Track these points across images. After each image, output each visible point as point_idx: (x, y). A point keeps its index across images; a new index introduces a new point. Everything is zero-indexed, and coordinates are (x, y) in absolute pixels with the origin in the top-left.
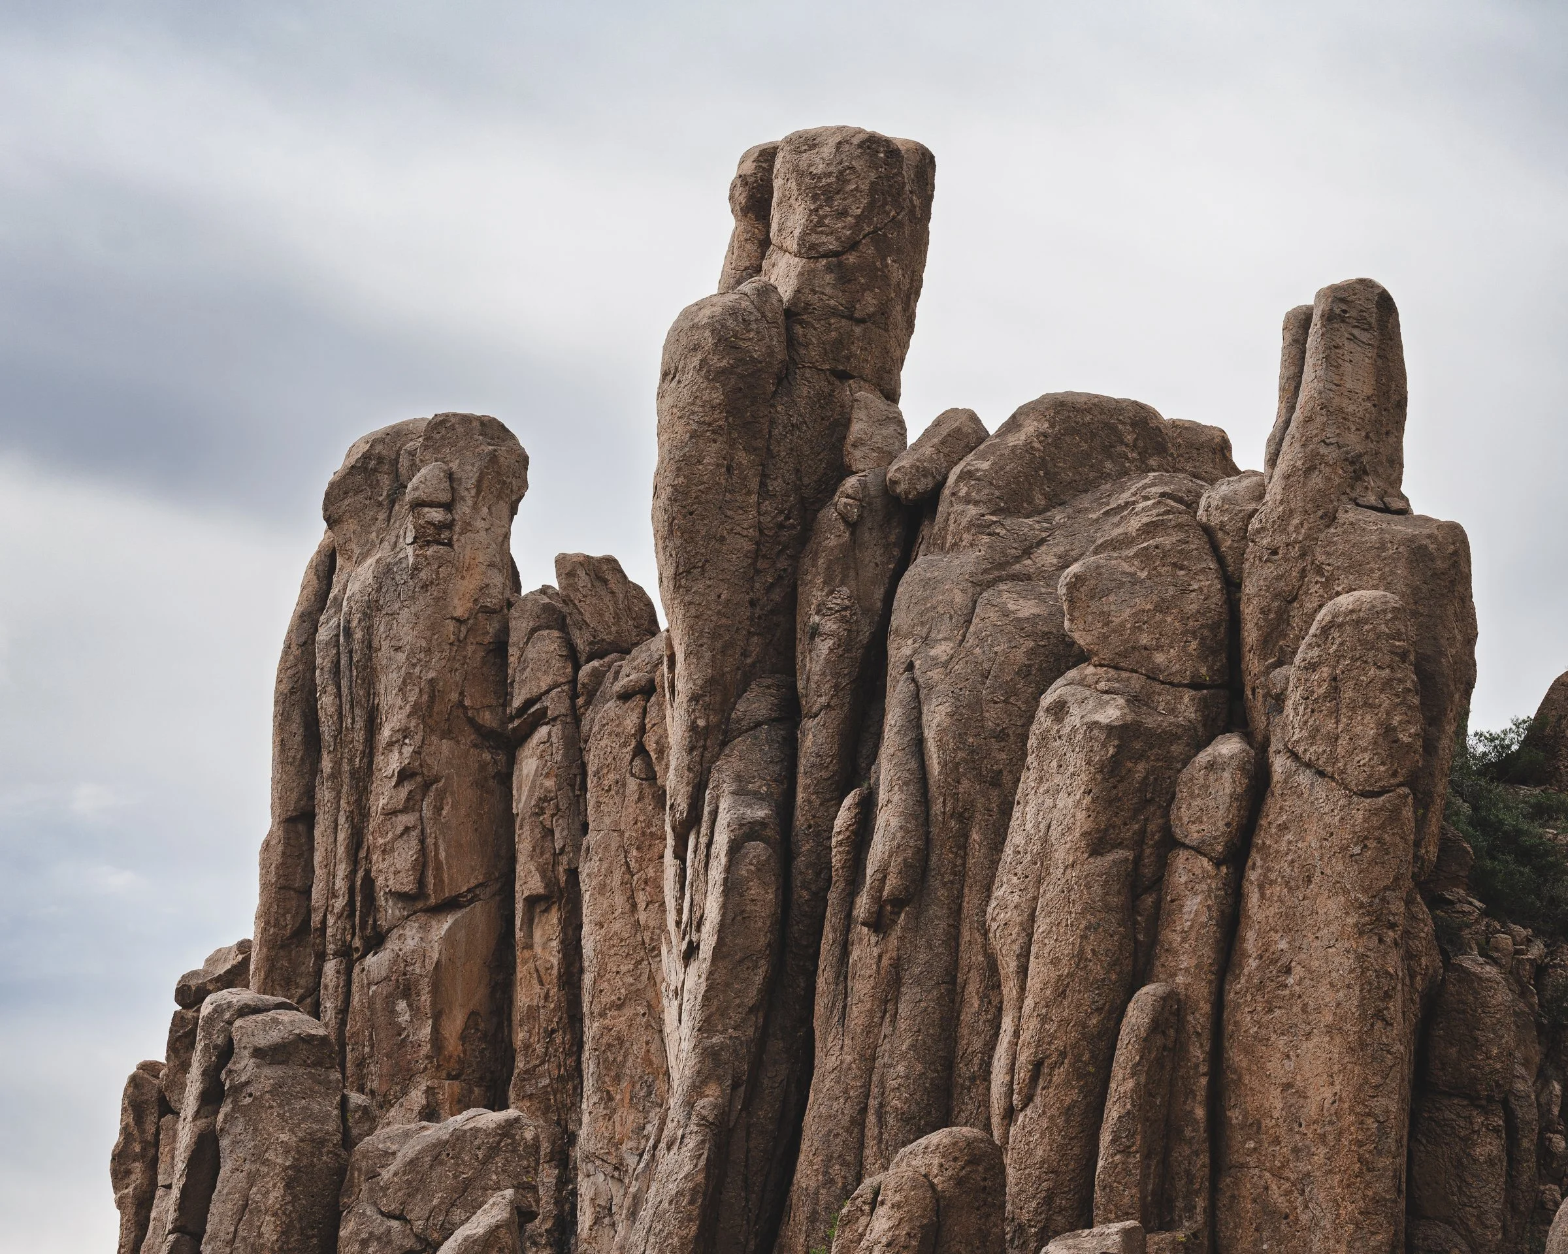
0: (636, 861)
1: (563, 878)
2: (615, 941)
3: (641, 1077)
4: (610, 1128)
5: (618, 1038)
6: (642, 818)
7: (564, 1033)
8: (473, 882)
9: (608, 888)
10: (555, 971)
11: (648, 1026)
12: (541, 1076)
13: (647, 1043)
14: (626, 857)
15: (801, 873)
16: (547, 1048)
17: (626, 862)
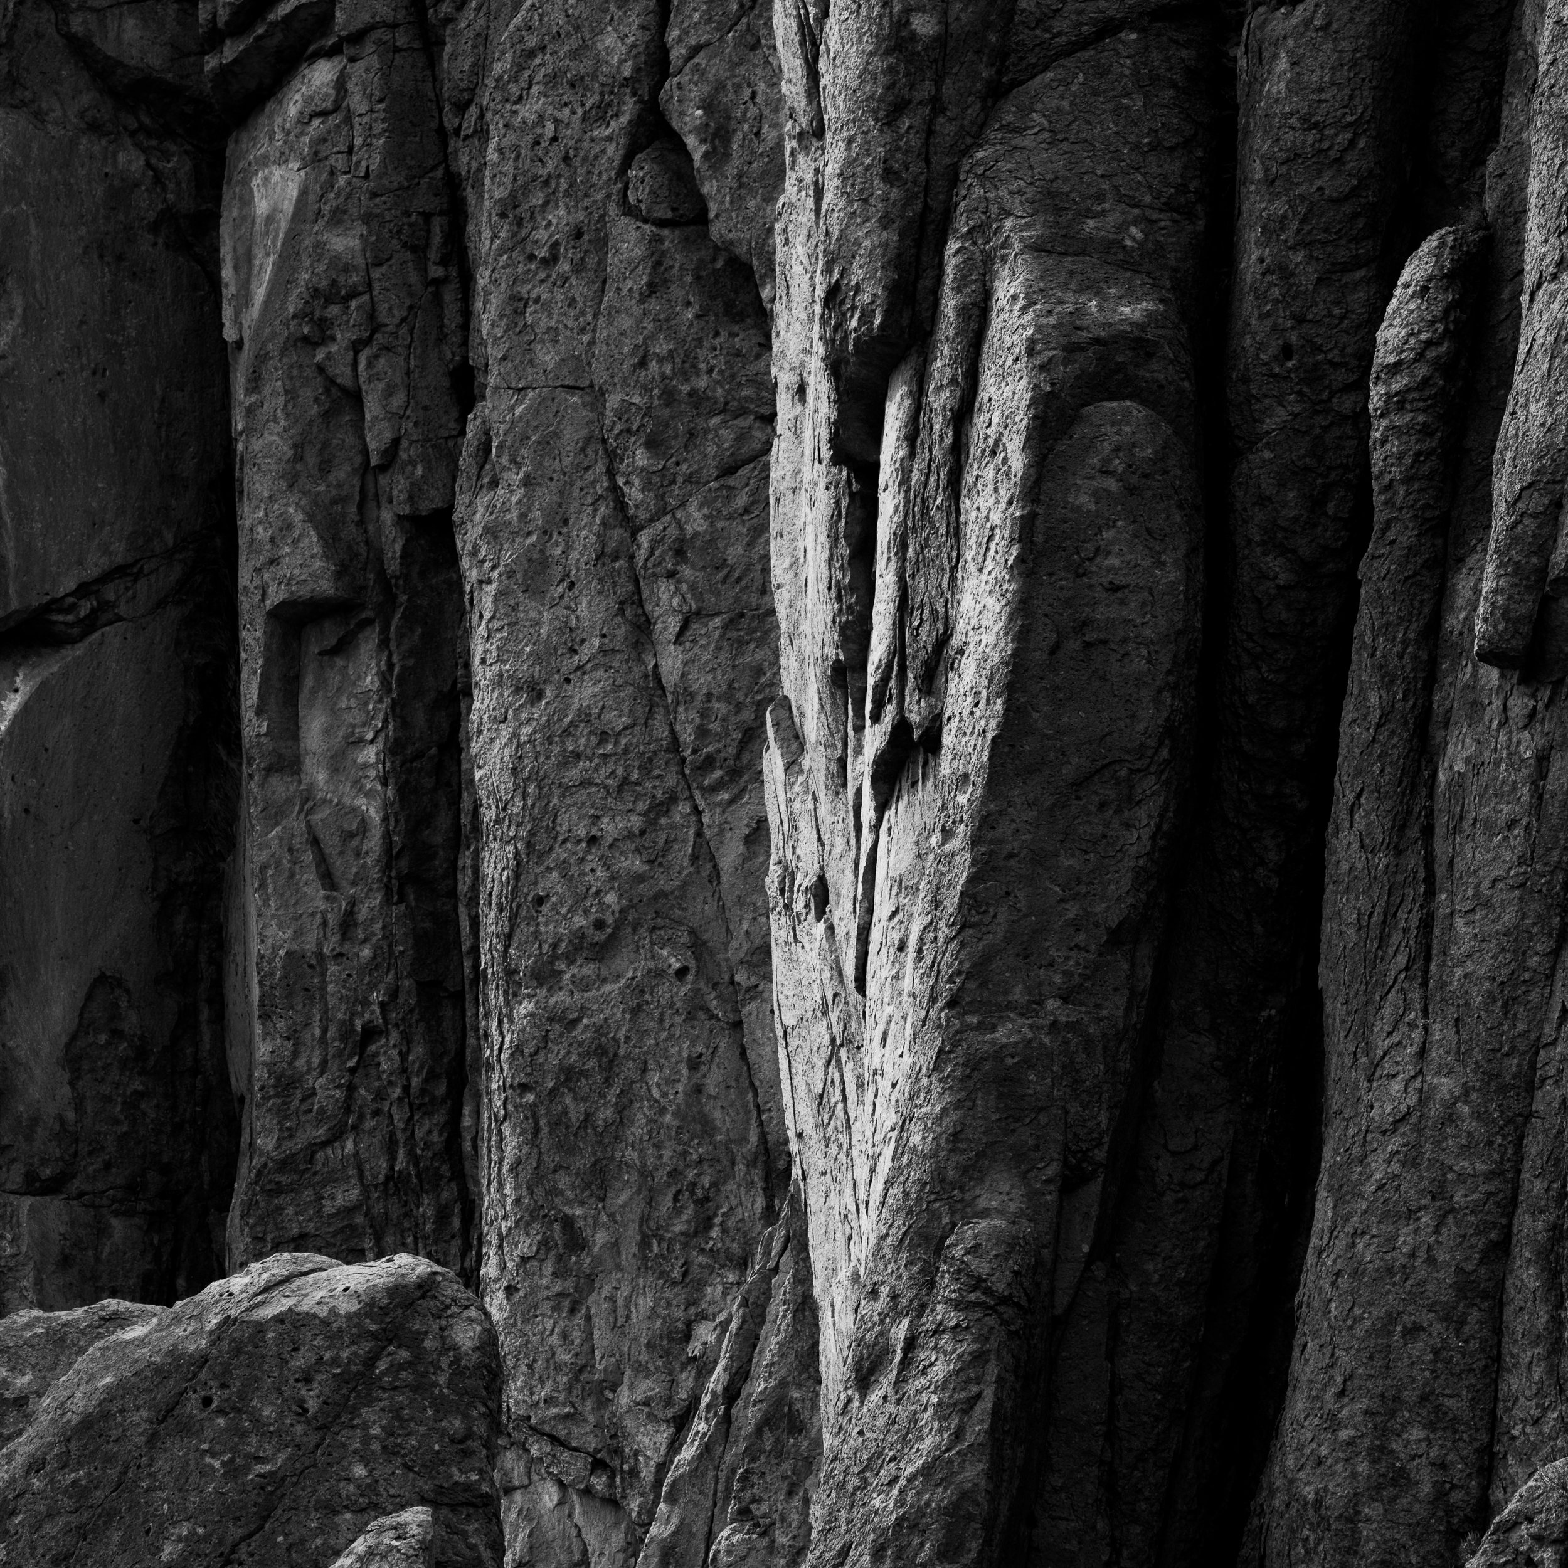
0: (647, 486)
1: (393, 544)
2: (582, 741)
3: (674, 1174)
4: (577, 1335)
5: (600, 1051)
6: (662, 347)
7: (407, 1039)
8: (95, 565)
9: (557, 571)
10: (374, 843)
11: (695, 1009)
12: (331, 1179)
13: (694, 1064)
14: (611, 473)
15: (1263, 500)
16: (351, 1088)
17: (614, 488)
